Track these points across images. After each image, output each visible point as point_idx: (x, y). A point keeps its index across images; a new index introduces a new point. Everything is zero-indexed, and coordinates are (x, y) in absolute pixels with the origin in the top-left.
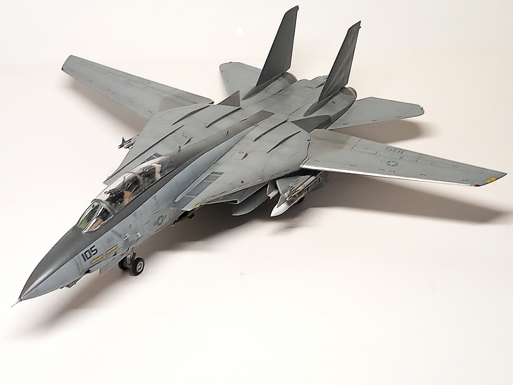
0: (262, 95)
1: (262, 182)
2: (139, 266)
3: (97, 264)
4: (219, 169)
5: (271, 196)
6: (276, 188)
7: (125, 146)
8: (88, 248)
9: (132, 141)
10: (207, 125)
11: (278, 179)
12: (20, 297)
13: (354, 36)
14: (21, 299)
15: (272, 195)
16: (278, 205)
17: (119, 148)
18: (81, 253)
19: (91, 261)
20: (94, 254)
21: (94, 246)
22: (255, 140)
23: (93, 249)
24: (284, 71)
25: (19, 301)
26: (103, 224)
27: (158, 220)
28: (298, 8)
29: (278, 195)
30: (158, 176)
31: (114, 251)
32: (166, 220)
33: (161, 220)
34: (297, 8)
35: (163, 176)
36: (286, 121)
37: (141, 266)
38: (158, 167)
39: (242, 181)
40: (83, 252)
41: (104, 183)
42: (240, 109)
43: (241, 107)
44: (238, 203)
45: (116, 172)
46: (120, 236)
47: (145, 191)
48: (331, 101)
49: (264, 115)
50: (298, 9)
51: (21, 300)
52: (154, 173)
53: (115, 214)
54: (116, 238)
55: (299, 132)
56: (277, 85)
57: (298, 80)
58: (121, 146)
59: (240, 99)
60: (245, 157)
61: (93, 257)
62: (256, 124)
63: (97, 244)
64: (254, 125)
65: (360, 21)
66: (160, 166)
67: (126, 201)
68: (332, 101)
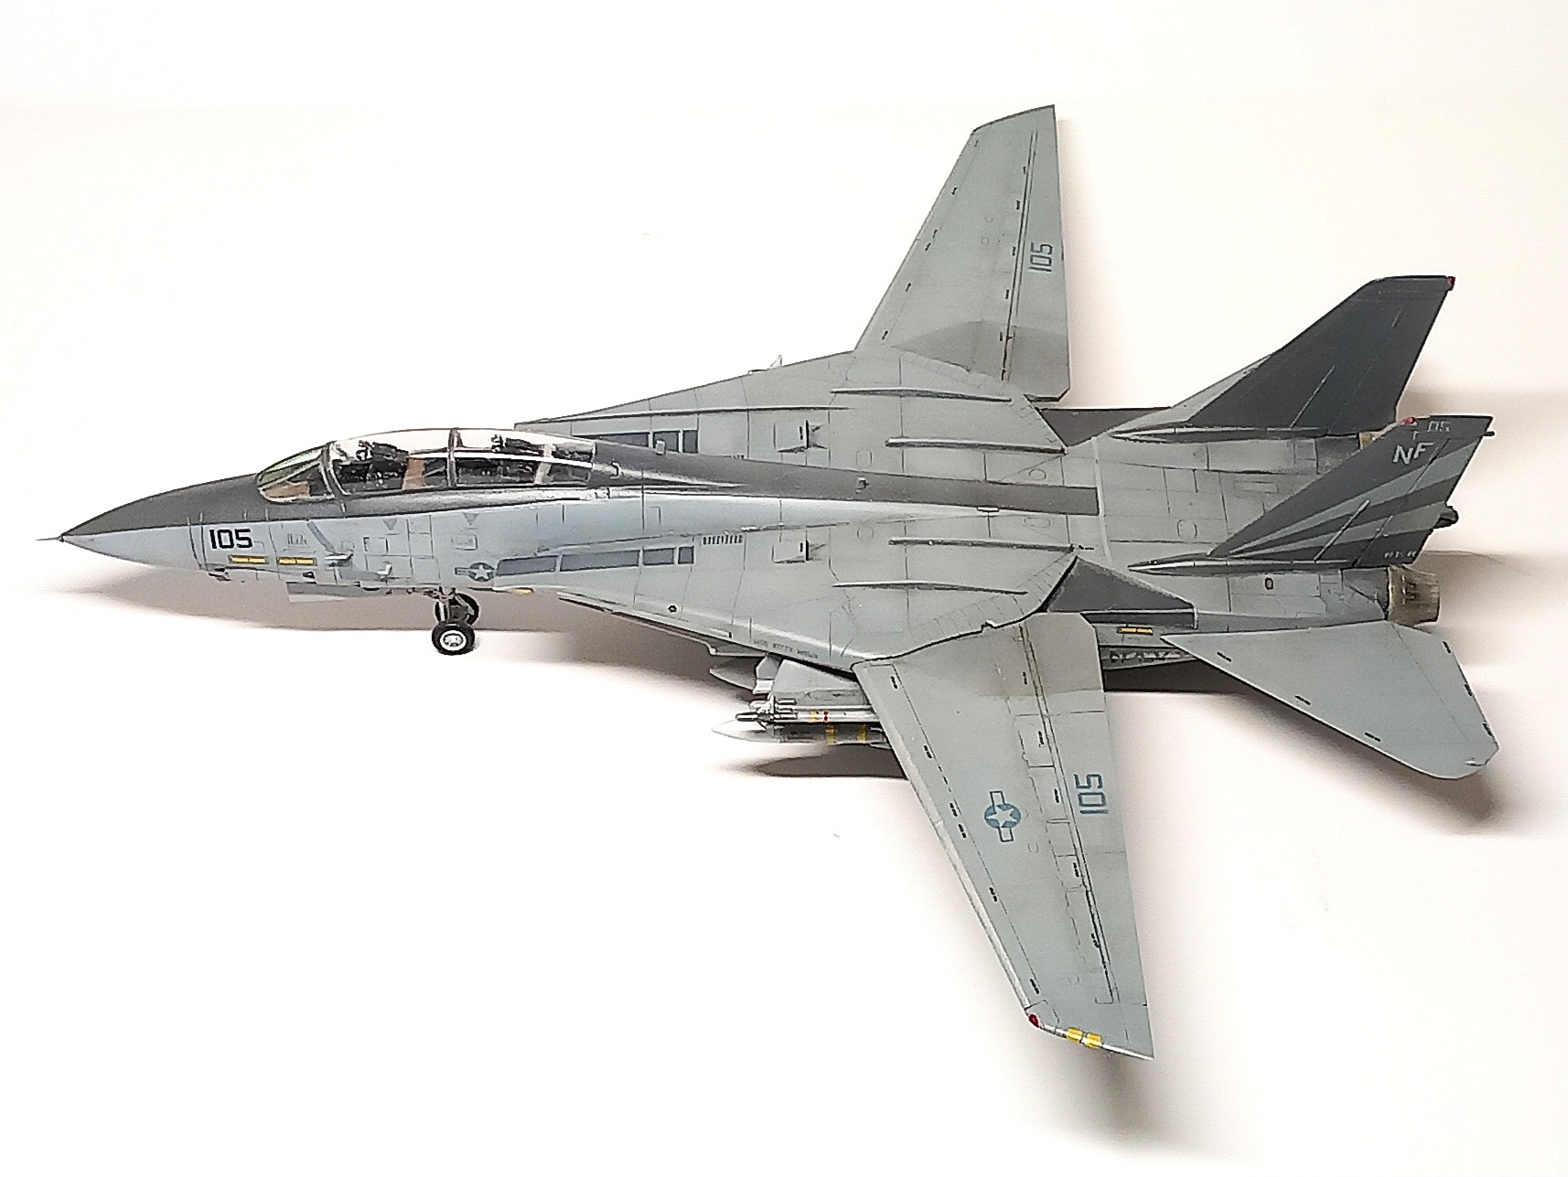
2: (448, 636)
3: (246, 568)
8: (233, 527)
10: (894, 441)
18: (212, 527)
19: (227, 556)
20: (240, 546)
21: (248, 531)
22: (895, 542)
23: (241, 535)
26: (301, 499)
27: (471, 568)
31: (304, 567)
33: (483, 571)
36: (1066, 549)
40: (215, 528)
43: (1066, 452)
45: (579, 417)
46: (327, 546)
51: (62, 540)
53: (342, 496)
54: (315, 543)
61: (235, 550)
63: (259, 530)
64: (986, 509)
68: (1268, 579)
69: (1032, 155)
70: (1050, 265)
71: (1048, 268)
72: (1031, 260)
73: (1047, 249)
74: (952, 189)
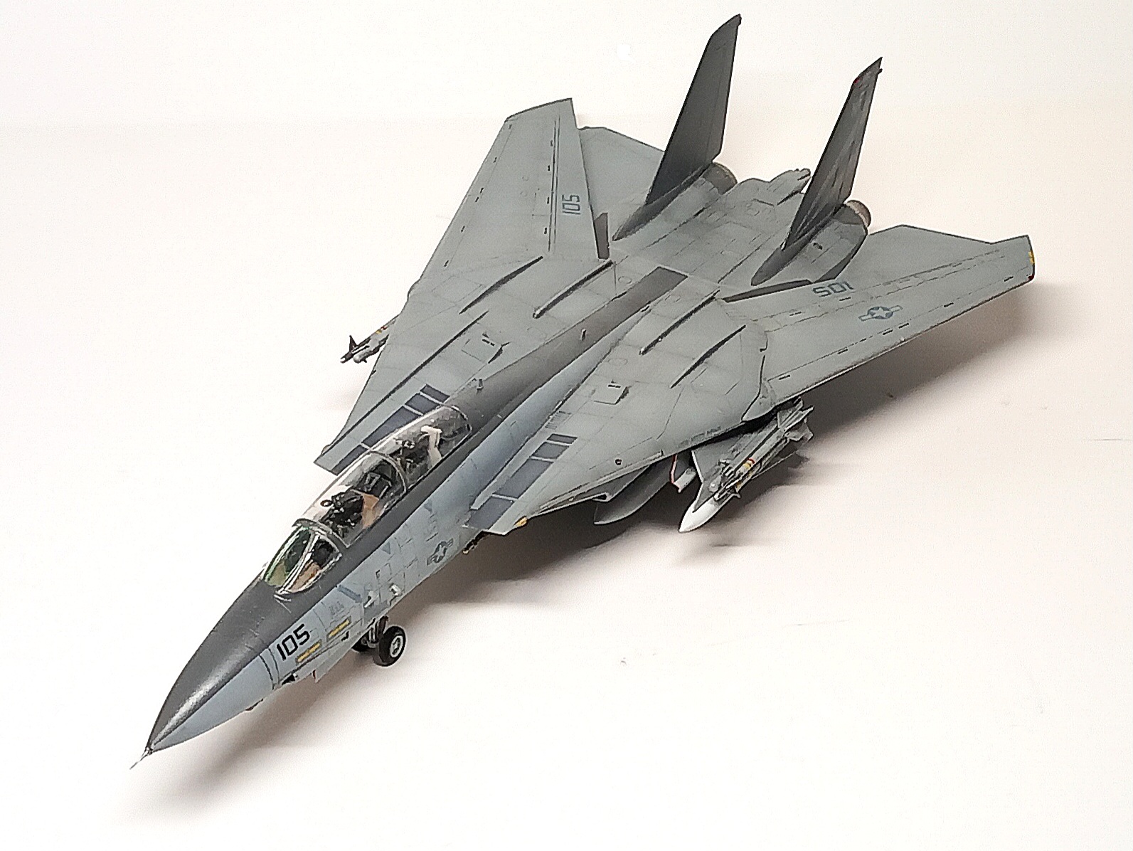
0: (657, 226)
1: (661, 458)
2: (394, 644)
3: (308, 661)
4: (565, 428)
5: (679, 486)
6: (692, 465)
7: (357, 357)
8: (290, 632)
9: (373, 344)
10: (538, 312)
11: (694, 448)
12: (149, 744)
13: (865, 93)
14: (150, 749)
15: (681, 483)
16: (696, 505)
17: (343, 362)
18: (275, 644)
19: (297, 659)
20: (302, 643)
21: (303, 625)
22: (645, 352)
23: (299, 633)
24: (708, 160)
25: (146, 755)
26: (320, 574)
27: (436, 552)
28: (741, 19)
29: (696, 482)
30: (435, 455)
31: (344, 630)
32: (452, 550)
33: (441, 549)
34: (737, 20)
35: (446, 455)
36: (712, 298)
37: (399, 645)
38: (435, 433)
39: (617, 460)
40: (279, 641)
41: (315, 462)
42: (610, 264)
43: (613, 261)
44: (608, 499)
45: (338, 439)
46: (357, 598)
47: (408, 492)
48: (813, 242)
49: (664, 280)
50: (740, 23)
51: (151, 752)
52: (427, 447)
53: (345, 551)
54: (349, 602)
55: (740, 330)
56: (691, 198)
57: (739, 182)
58: (347, 357)
59: (610, 239)
60: (622, 397)
61: (301, 649)
62: (645, 308)
63: (308, 621)
64: (641, 310)
65: (881, 58)
66: (439, 431)
67: (368, 519)
68: (815, 244)
69: (557, 133)
70: (579, 210)
71: (578, 212)
72: (563, 207)
73: (575, 199)
74: (494, 159)
